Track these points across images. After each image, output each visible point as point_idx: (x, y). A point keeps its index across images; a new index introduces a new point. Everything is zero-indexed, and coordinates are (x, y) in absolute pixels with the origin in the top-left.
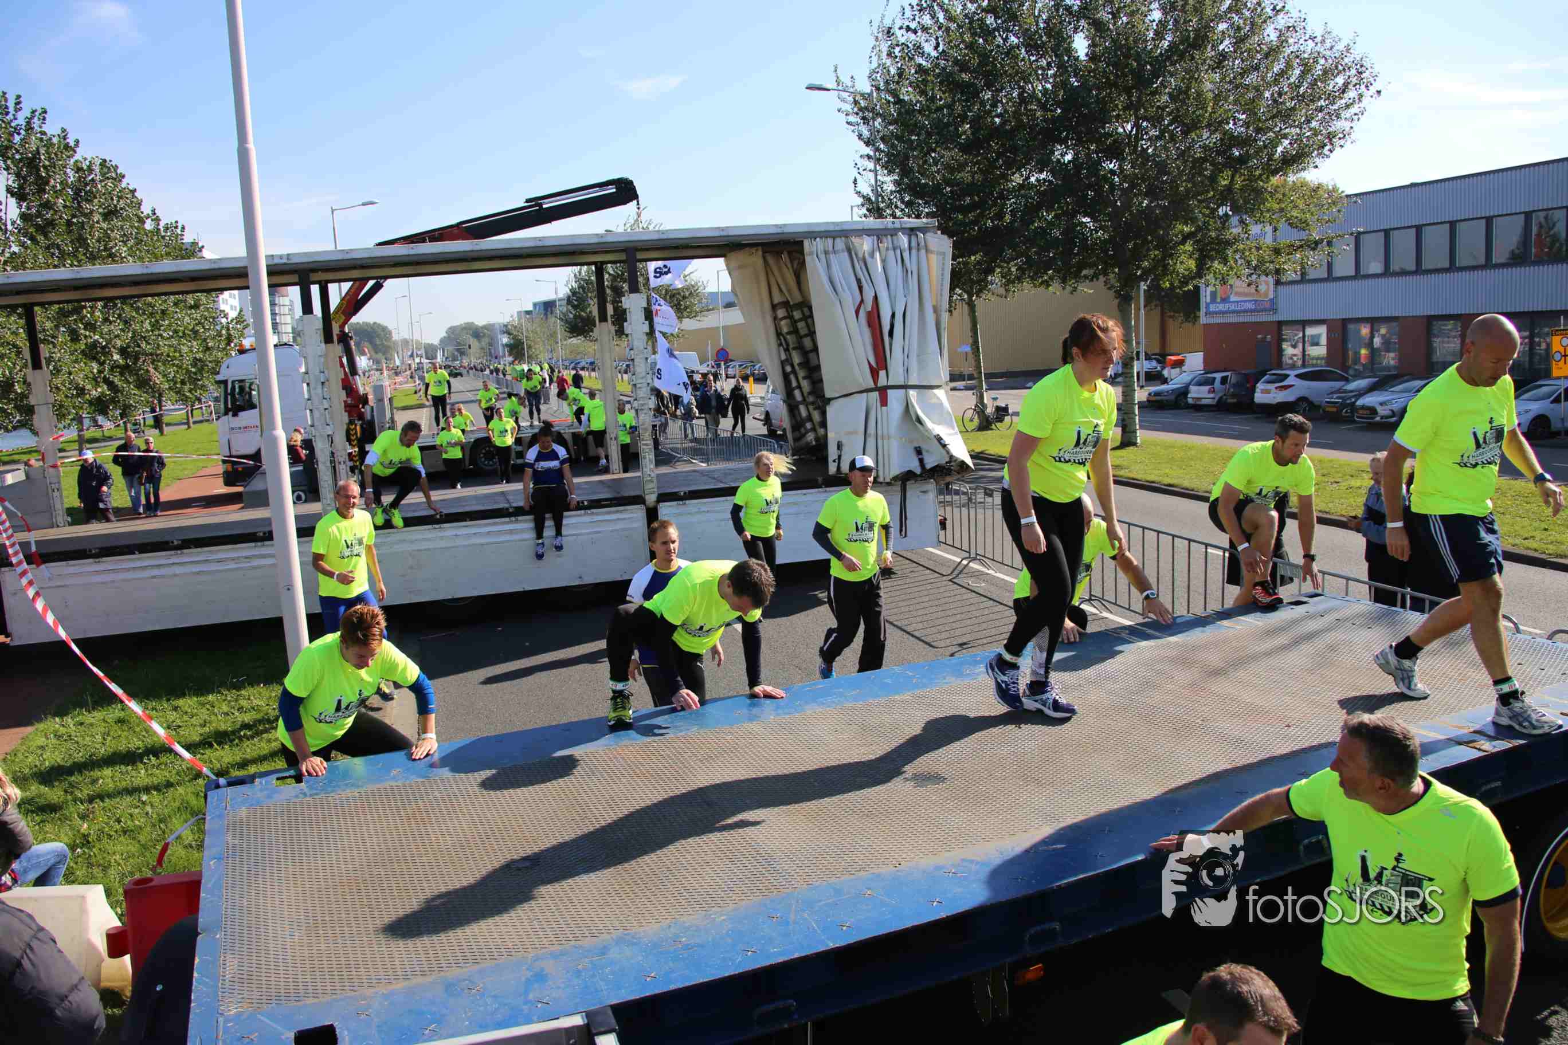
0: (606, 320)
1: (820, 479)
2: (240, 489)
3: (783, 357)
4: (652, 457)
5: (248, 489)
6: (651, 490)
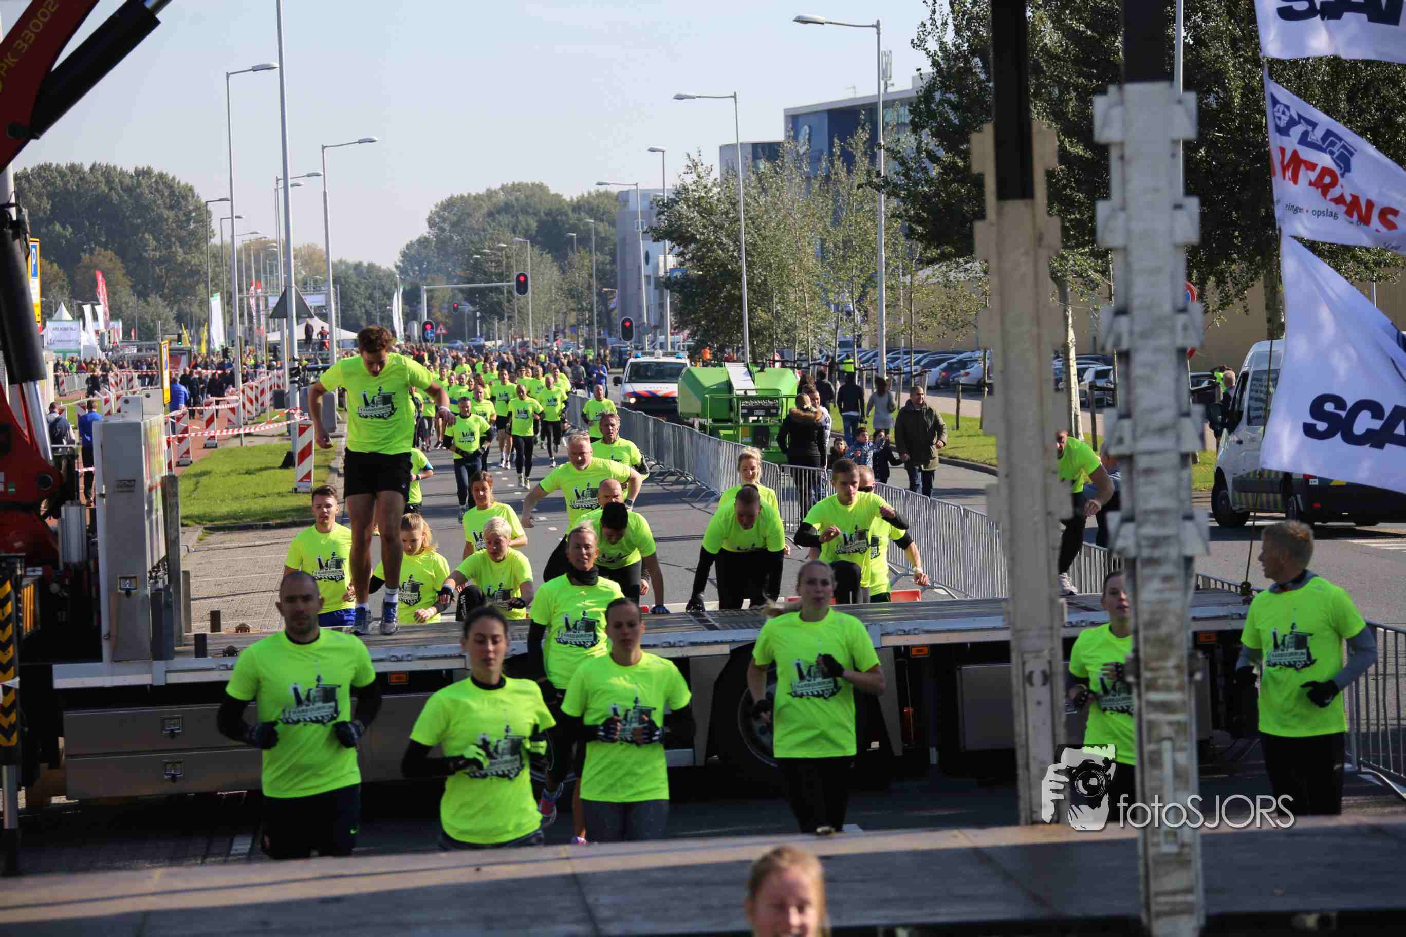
0: (1026, 192)
6: (1180, 898)
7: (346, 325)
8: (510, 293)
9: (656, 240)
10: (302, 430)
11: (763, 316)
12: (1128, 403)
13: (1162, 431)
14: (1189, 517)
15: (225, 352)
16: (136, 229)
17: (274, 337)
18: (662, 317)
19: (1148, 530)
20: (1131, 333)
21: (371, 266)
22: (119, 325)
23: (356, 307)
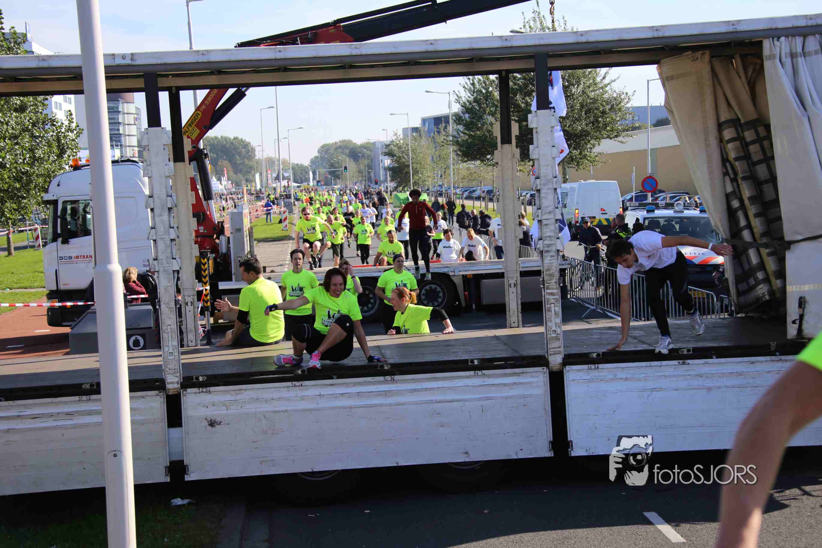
0: (509, 142)
1: (773, 345)
2: (67, 330)
3: (729, 189)
4: (559, 309)
5: (77, 330)
6: (556, 350)
7: (295, 181)
8: (342, 171)
9: (385, 155)
10: (284, 213)
11: (417, 178)
12: (540, 205)
13: (550, 213)
14: (558, 238)
15: (260, 190)
16: (234, 155)
17: (274, 185)
18: (386, 178)
19: (547, 242)
20: (540, 184)
21: (301, 164)
22: (230, 182)
23: (297, 176)
